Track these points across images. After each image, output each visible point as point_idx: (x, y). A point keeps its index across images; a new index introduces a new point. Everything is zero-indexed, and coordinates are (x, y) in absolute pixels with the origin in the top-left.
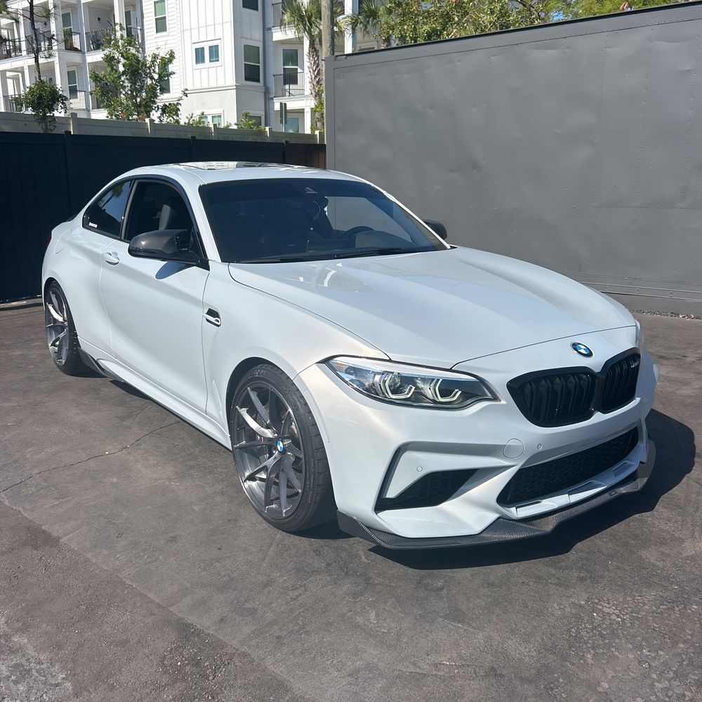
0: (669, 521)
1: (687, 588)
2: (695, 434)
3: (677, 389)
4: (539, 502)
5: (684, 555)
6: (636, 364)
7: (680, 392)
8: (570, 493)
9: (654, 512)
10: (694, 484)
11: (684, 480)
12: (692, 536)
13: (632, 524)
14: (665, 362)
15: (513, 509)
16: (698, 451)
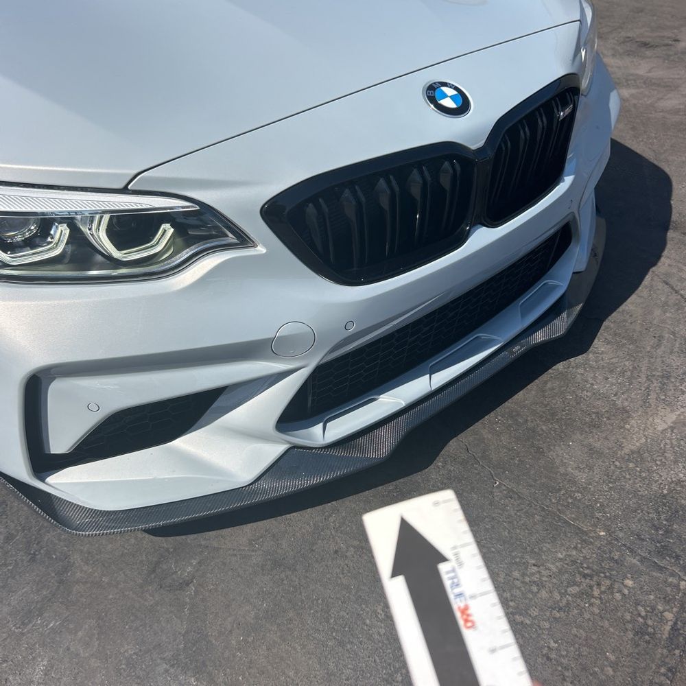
0: (611, 372)
1: (621, 535)
2: (674, 184)
3: (659, 99)
4: (374, 400)
5: (626, 451)
6: (568, 111)
7: (662, 104)
8: (433, 371)
9: (590, 356)
10: (660, 285)
11: (648, 278)
12: (645, 403)
13: (549, 385)
14: (649, 53)
15: (318, 428)
16: (674, 217)
